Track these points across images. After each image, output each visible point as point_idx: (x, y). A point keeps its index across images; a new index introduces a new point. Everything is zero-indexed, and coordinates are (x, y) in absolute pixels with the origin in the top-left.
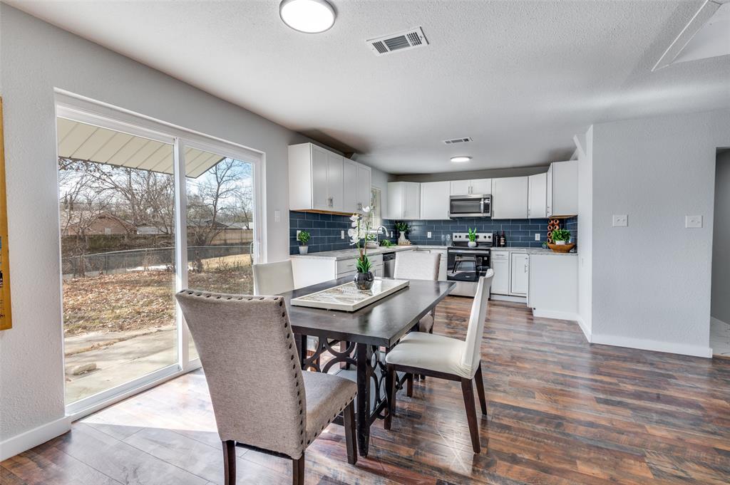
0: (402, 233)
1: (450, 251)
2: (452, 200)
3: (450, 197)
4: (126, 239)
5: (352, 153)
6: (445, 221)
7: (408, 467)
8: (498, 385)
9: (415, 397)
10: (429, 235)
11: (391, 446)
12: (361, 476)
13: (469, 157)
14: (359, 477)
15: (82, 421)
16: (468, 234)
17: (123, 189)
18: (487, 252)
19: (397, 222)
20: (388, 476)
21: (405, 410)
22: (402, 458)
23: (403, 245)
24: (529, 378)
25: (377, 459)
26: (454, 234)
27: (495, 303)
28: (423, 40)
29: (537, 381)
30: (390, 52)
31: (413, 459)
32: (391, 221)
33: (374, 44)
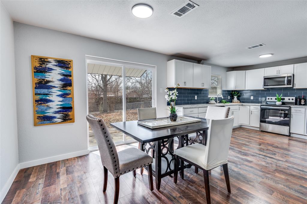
0: (235, 97)
1: (262, 107)
2: (265, 79)
3: (264, 77)
4: (139, 99)
5: (201, 61)
6: (262, 90)
7: (172, 201)
8: (251, 182)
9: (199, 174)
10: (252, 98)
11: (171, 190)
12: (151, 196)
13: (272, 54)
14: (150, 196)
15: (93, 152)
16: (276, 97)
17: (139, 82)
18: (288, 108)
19: (232, 91)
20: (161, 200)
21: (190, 178)
22: (173, 196)
23: (236, 103)
24: (278, 183)
25: (162, 193)
26: (267, 98)
27: (294, 138)
28: (195, 5)
29: (283, 186)
30: (184, 15)
31: (176, 198)
32: (228, 91)
33: (175, 14)
